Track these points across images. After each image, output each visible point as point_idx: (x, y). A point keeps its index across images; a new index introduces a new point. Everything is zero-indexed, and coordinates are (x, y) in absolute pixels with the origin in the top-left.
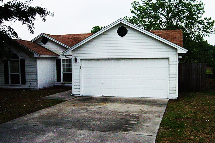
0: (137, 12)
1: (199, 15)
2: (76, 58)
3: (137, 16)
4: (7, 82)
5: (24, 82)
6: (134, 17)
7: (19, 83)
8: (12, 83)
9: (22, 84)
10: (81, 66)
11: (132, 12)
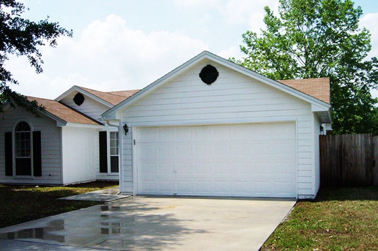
0: (252, 51)
1: (362, 54)
2: (126, 125)
3: (251, 58)
4: (9, 172)
5: (38, 173)
6: (246, 60)
7: (30, 174)
8: (17, 174)
9: (35, 175)
10: (134, 140)
11: (243, 50)
